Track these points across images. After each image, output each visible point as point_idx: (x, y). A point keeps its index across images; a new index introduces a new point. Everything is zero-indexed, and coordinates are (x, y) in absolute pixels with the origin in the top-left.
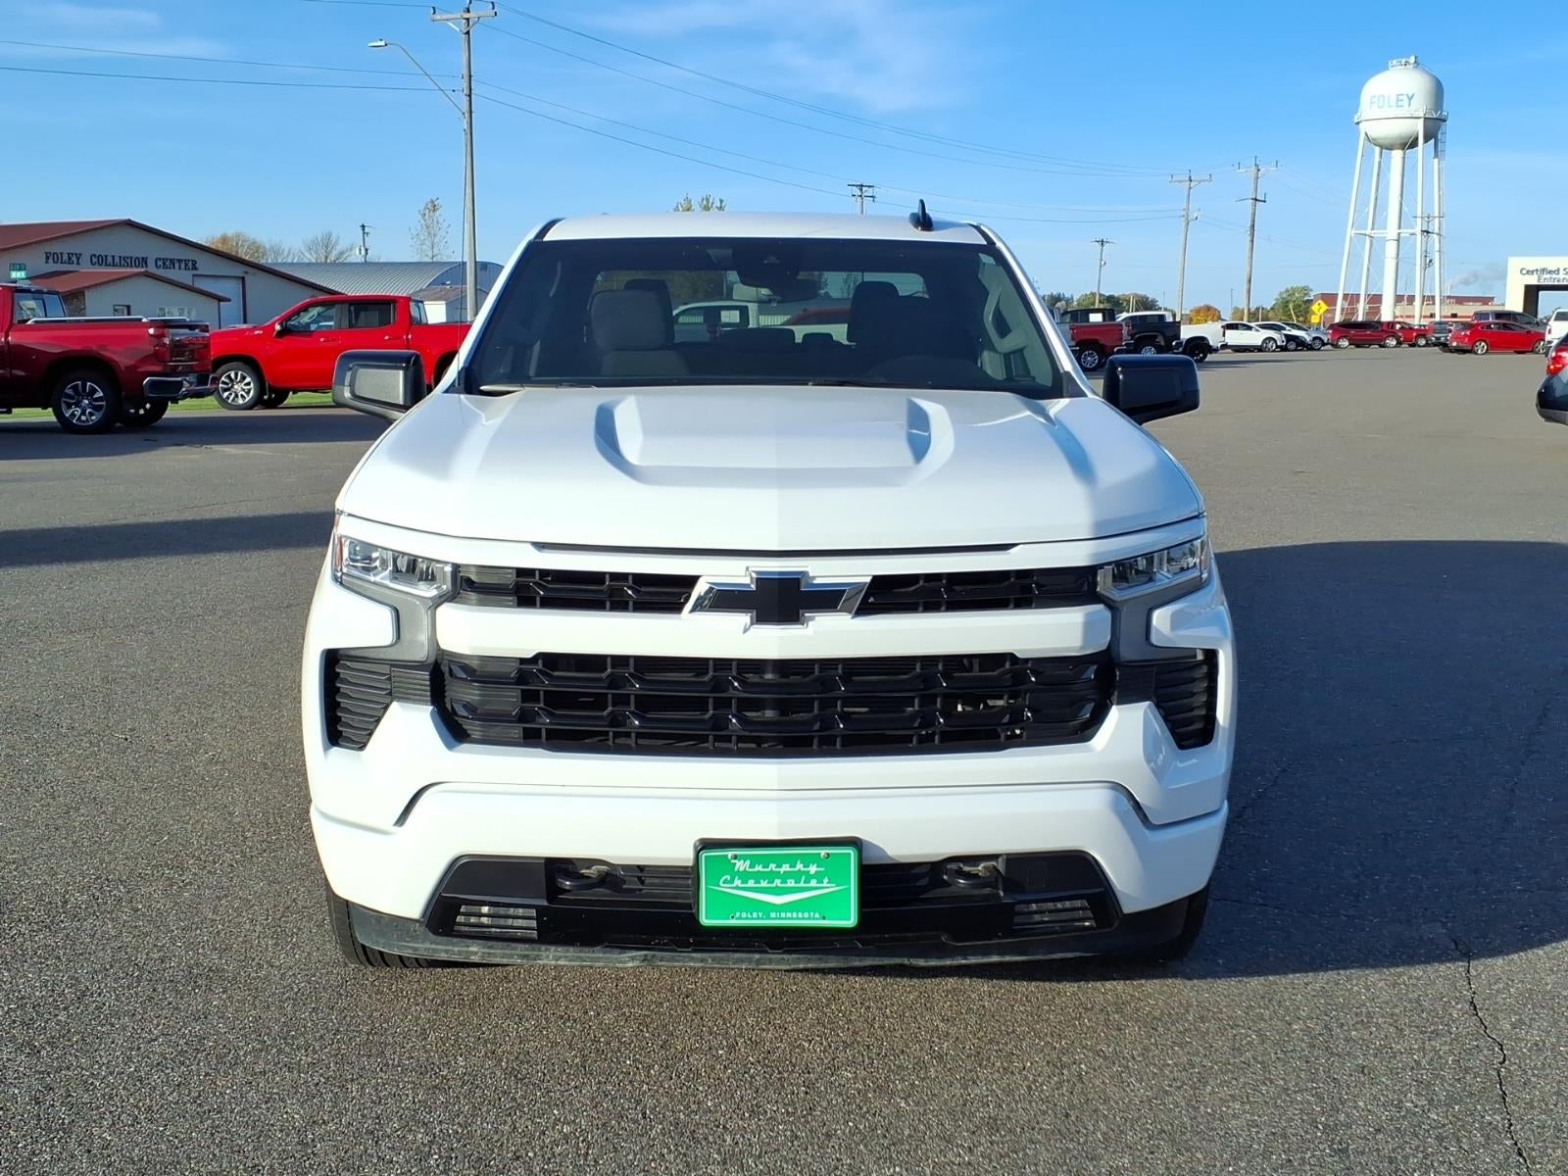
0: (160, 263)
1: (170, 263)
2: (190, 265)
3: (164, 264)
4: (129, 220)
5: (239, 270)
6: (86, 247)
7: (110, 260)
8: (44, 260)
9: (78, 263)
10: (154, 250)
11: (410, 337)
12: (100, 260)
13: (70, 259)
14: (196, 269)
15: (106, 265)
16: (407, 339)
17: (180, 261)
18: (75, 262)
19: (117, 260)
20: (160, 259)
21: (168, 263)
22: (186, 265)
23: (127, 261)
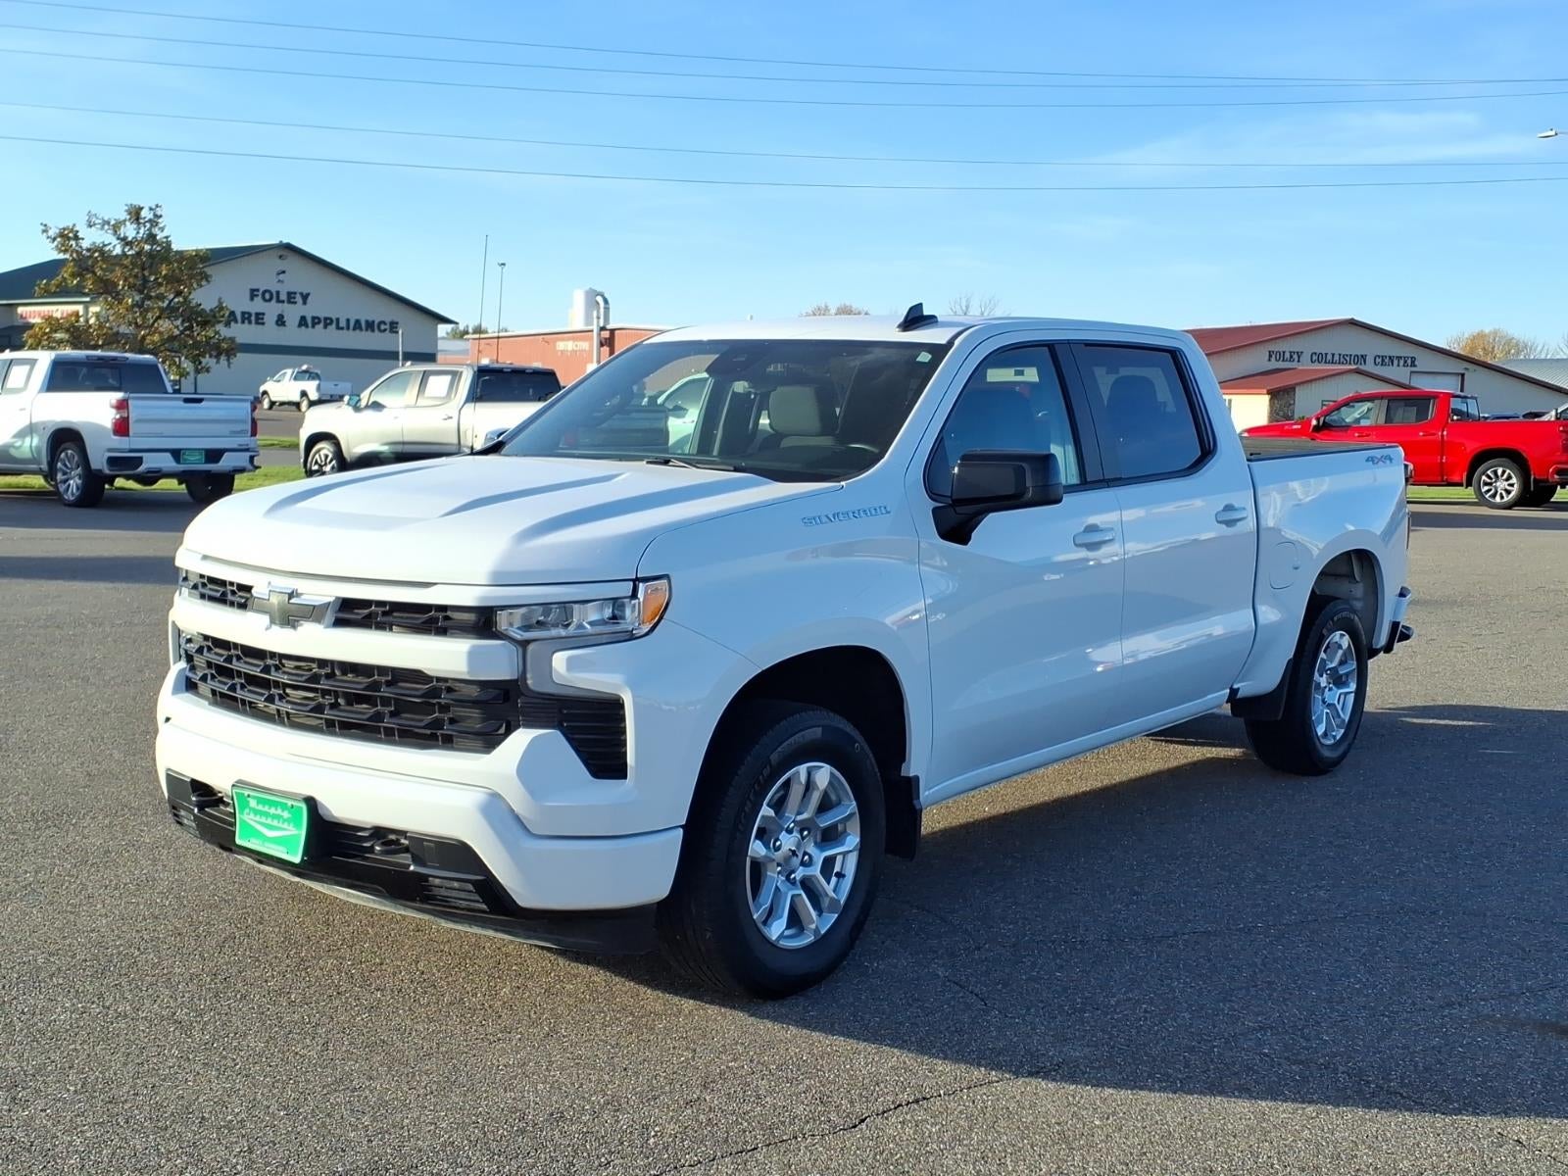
0: (1379, 360)
1: (1386, 360)
2: (1409, 362)
3: (1383, 361)
4: (1352, 319)
5: (1459, 367)
6: (1307, 345)
7: (1329, 357)
8: (1267, 357)
9: (1299, 361)
10: (1373, 347)
11: (1445, 433)
12: (1320, 358)
13: (1291, 357)
14: (1415, 366)
15: (1326, 362)
16: (1442, 436)
17: (1399, 358)
18: (1296, 359)
19: (1336, 358)
20: (1379, 356)
21: (1387, 360)
22: (1405, 362)
23: (1344, 359)
